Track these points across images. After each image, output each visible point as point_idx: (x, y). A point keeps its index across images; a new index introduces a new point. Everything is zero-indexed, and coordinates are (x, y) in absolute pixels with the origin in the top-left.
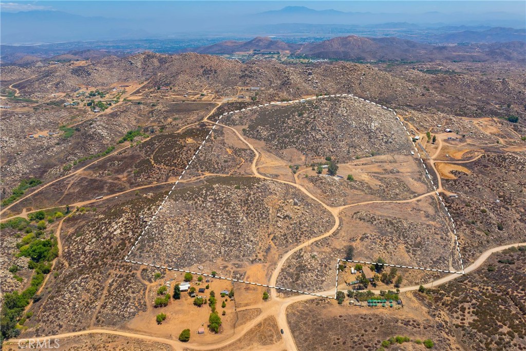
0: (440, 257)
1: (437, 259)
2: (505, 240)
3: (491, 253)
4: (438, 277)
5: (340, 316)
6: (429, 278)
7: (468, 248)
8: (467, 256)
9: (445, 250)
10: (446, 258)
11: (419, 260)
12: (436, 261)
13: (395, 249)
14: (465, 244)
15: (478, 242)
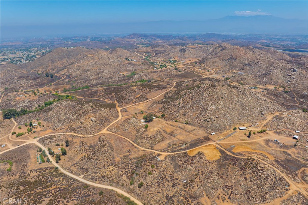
0: (87, 169)
1: (85, 168)
2: (133, 193)
3: (112, 189)
4: (72, 172)
5: (29, 153)
6: (67, 169)
7: (106, 178)
8: (100, 180)
9: (94, 169)
10: (88, 171)
11: (80, 163)
12: (83, 169)
13: (81, 153)
14: (108, 175)
15: (118, 181)
